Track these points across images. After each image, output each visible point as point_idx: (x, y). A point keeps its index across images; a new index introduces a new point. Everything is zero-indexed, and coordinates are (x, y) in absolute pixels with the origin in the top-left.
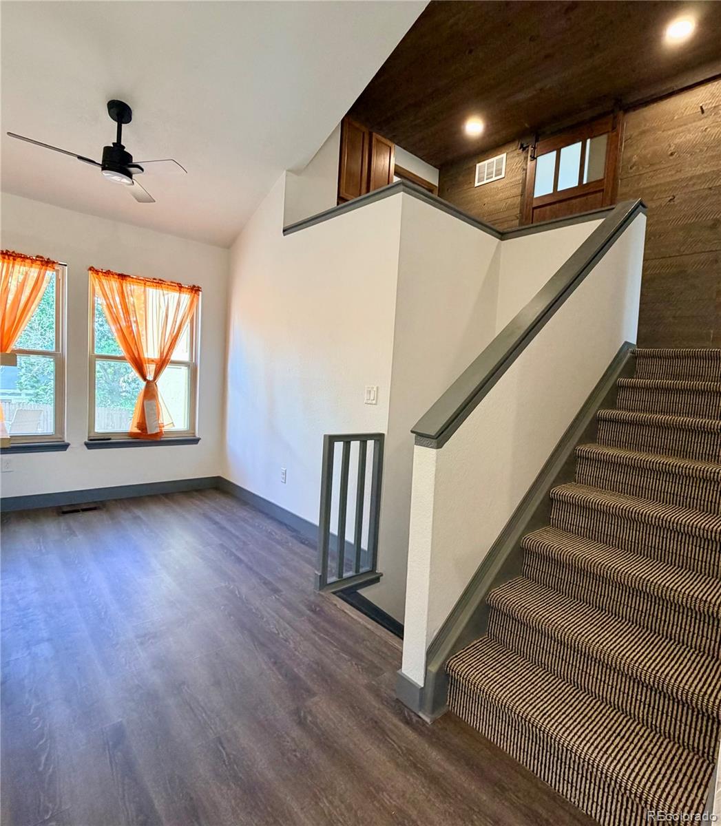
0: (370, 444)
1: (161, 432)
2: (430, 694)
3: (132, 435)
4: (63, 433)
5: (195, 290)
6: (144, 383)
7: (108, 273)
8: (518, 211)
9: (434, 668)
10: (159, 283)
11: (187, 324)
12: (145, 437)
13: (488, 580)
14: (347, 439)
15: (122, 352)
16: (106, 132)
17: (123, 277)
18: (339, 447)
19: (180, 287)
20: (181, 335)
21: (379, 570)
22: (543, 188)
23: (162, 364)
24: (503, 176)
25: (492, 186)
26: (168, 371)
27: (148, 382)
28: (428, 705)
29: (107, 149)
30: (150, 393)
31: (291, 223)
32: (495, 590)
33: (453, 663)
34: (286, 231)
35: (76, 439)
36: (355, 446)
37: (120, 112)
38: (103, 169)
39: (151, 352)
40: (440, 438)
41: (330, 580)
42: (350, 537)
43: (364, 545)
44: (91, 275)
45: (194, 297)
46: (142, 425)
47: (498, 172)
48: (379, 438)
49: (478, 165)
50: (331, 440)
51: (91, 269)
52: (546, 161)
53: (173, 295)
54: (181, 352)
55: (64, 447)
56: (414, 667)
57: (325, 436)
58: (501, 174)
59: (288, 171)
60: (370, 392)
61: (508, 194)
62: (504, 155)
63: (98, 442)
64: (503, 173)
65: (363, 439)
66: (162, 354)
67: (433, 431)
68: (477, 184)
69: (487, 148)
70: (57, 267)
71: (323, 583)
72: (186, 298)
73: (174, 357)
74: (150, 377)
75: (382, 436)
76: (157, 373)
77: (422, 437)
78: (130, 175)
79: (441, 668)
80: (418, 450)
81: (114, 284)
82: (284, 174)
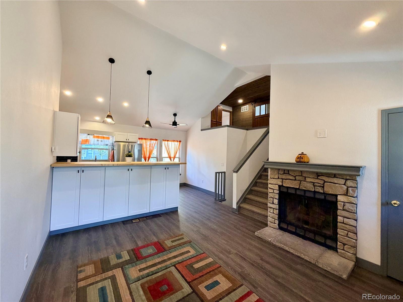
0: (223, 173)
2: (237, 210)
5: (180, 141)
7: (166, 140)
8: (252, 118)
9: (238, 206)
10: (174, 141)
11: (178, 150)
13: (246, 194)
14: (219, 173)
15: (167, 156)
16: (172, 119)
17: (168, 141)
18: (218, 174)
19: (178, 141)
20: (177, 152)
21: (225, 199)
22: (257, 114)
24: (248, 110)
25: (246, 112)
26: (176, 159)
28: (237, 211)
29: (173, 122)
31: (203, 129)
32: (246, 196)
33: (240, 205)
34: (201, 130)
36: (220, 174)
39: (172, 156)
40: (237, 172)
41: (217, 199)
42: (220, 193)
43: (222, 194)
44: (163, 141)
45: (180, 143)
47: (247, 109)
48: (224, 173)
49: (242, 107)
50: (216, 173)
52: (257, 108)
53: (176, 143)
54: (177, 156)
56: (235, 206)
57: (215, 172)
58: (247, 110)
59: (202, 118)
60: (222, 164)
61: (249, 114)
62: (248, 106)
64: (248, 109)
65: (222, 173)
66: (174, 156)
67: (236, 171)
68: (242, 112)
69: (243, 104)
70: (158, 140)
71: (216, 200)
72: (178, 143)
75: (225, 172)
76: (174, 160)
77: (234, 172)
78: (176, 126)
79: (239, 206)
80: (234, 174)
81: (166, 142)
82: (201, 118)
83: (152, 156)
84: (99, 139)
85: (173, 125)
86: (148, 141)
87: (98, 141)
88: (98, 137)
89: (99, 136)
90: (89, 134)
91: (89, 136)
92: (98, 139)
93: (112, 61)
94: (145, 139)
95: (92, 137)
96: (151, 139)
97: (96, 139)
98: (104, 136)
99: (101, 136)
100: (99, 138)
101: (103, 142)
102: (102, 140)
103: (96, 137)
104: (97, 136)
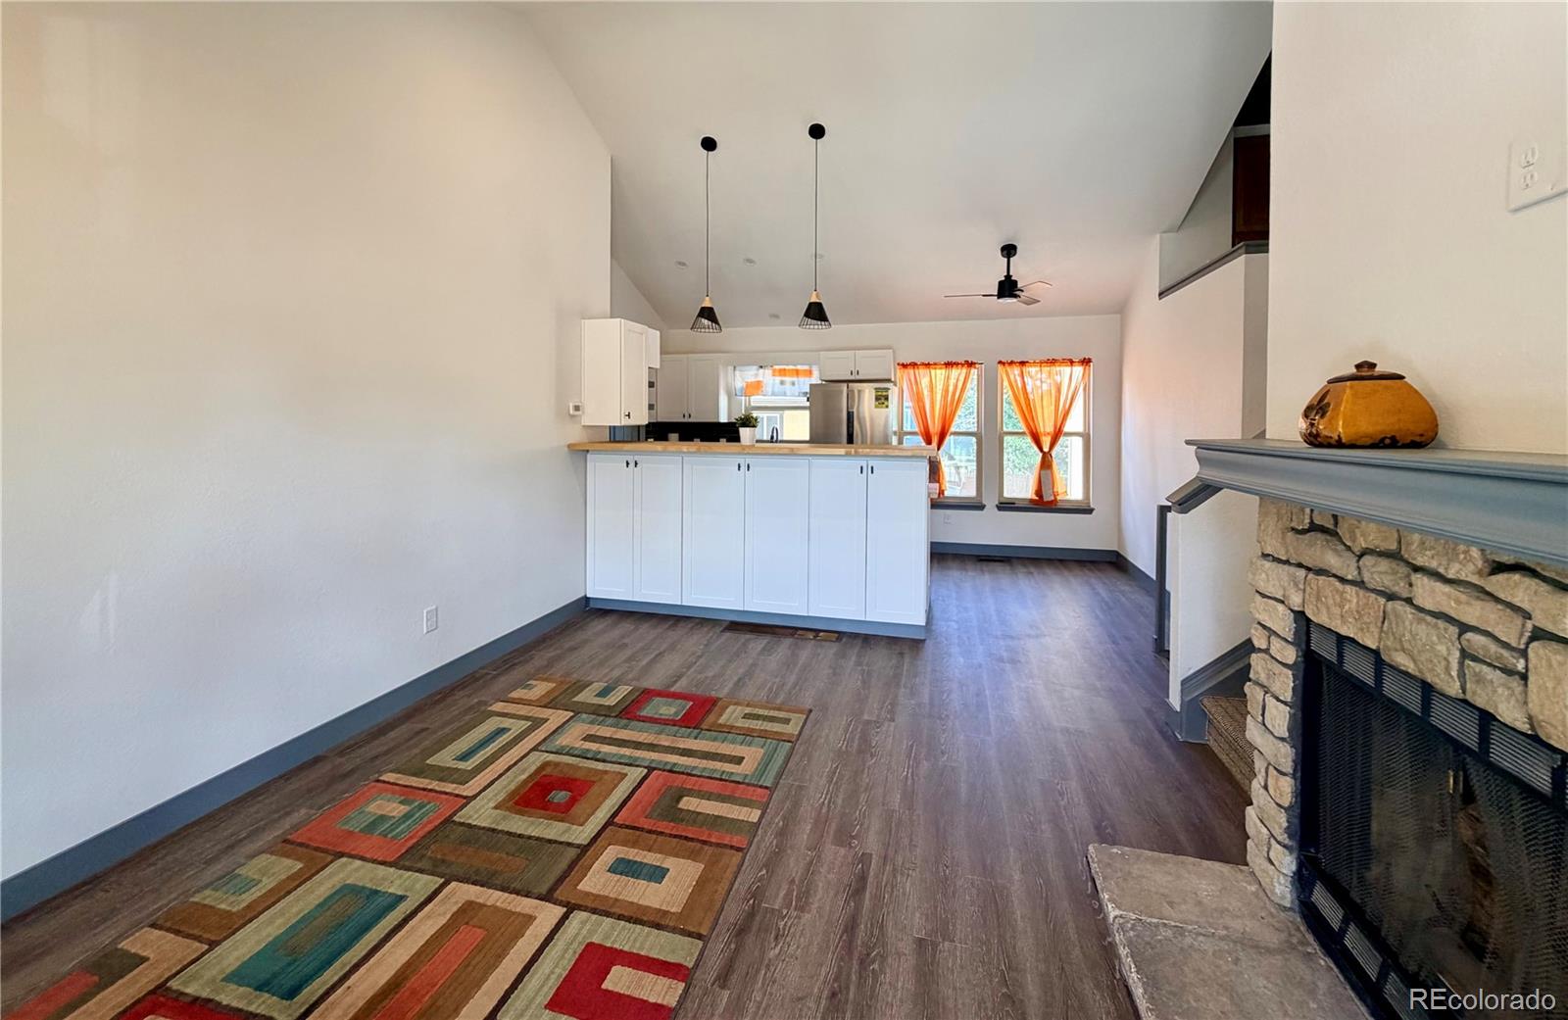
1: (1056, 499)
3: (1031, 501)
4: (981, 496)
5: (1086, 362)
6: (1041, 455)
7: (1011, 363)
12: (1043, 503)
15: (1022, 427)
16: (997, 270)
17: (1023, 363)
19: (1072, 362)
20: (1074, 404)
23: (1057, 435)
26: (1063, 441)
27: (1044, 453)
29: (1001, 283)
30: (1046, 463)
34: (1162, 294)
35: (991, 502)
37: (1009, 251)
38: (998, 298)
39: (1046, 426)
44: (1000, 367)
45: (1085, 369)
46: (1039, 492)
50: (1162, 510)
51: (1000, 362)
53: (1066, 370)
54: (1075, 423)
55: (981, 507)
57: (1158, 507)
59: (1163, 232)
63: (1007, 506)
66: (1055, 428)
70: (977, 366)
72: (1078, 370)
73: (1067, 429)
74: (1046, 449)
76: (1052, 445)
78: (1016, 296)
81: (1016, 370)
82: (1158, 236)
83: (953, 429)
84: (788, 379)
85: (1000, 295)
86: (938, 372)
87: (782, 383)
88: (783, 372)
89: (785, 370)
90: (761, 367)
91: (761, 371)
92: (784, 379)
93: (709, 144)
94: (928, 365)
95: (768, 372)
96: (949, 365)
97: (778, 379)
98: (799, 367)
99: (791, 367)
100: (785, 375)
101: (797, 386)
102: (795, 379)
103: (777, 373)
104: (780, 370)
